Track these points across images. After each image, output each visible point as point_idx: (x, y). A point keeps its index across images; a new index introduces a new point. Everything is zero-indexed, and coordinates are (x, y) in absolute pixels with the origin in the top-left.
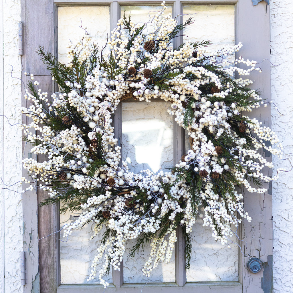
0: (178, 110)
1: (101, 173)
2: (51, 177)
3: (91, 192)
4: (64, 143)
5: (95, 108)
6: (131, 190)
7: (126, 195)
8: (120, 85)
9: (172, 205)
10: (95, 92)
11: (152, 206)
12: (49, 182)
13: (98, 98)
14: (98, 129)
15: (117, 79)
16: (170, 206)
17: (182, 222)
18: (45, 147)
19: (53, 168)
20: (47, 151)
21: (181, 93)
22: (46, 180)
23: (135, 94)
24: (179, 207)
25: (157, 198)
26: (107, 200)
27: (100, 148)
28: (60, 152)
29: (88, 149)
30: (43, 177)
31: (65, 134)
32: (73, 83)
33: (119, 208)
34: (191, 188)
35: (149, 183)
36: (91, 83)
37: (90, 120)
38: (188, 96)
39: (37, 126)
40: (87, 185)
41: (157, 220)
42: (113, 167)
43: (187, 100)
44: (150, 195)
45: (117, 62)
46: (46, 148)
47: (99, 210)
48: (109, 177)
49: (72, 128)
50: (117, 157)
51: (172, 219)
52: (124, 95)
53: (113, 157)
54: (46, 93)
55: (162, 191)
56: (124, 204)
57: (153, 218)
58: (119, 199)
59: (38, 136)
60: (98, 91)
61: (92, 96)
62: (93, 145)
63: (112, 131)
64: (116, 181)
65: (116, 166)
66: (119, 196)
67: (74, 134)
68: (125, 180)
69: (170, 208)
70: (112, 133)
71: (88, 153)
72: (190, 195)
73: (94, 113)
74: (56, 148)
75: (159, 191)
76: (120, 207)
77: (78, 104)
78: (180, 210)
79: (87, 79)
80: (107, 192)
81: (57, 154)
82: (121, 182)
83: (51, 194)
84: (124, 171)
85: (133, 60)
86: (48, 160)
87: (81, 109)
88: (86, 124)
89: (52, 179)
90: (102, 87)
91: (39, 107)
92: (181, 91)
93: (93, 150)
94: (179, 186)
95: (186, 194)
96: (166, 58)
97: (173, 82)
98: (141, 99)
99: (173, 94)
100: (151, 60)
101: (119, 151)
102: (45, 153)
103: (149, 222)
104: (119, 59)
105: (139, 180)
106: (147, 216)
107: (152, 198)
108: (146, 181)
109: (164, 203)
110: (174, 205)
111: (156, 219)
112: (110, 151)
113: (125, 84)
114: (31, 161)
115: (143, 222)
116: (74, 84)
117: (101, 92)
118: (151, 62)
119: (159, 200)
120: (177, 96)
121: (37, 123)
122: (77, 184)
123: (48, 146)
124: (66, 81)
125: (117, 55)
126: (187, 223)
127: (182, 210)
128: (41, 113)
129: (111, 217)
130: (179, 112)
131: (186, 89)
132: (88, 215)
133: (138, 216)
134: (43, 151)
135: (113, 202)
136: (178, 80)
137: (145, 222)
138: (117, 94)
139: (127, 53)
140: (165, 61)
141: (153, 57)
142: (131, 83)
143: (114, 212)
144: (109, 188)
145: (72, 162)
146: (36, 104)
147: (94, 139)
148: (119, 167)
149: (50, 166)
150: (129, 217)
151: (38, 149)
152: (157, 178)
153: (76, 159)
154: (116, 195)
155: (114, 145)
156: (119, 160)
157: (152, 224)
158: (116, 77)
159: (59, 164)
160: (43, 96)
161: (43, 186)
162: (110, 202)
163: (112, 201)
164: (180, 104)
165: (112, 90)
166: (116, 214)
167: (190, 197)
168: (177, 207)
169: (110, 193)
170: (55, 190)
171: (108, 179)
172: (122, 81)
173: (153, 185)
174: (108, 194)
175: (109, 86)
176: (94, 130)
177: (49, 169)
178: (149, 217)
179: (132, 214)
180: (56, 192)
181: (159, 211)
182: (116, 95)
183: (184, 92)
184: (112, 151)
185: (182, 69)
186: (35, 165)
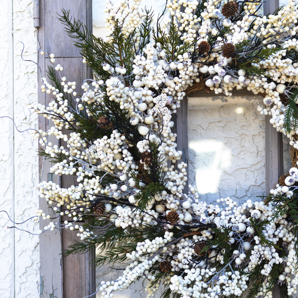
0: (275, 107)
1: (157, 203)
2: (81, 209)
3: (141, 232)
4: (101, 157)
5: (148, 105)
6: (203, 229)
7: (195, 237)
8: (186, 69)
9: (267, 253)
10: (147, 81)
11: (235, 255)
12: (78, 217)
13: (152, 89)
14: (152, 137)
15: (182, 60)
16: (263, 254)
17: (282, 278)
18: (72, 164)
19: (85, 197)
20: (74, 170)
21: (279, 81)
22: (74, 214)
23: (209, 83)
24: (276, 255)
25: (243, 241)
26: (166, 245)
27: (155, 165)
28: (95, 171)
29: (137, 167)
30: (70, 210)
31: (102, 144)
32: (114, 67)
33: (185, 258)
34: (295, 226)
35: (230, 219)
36: (141, 66)
37: (140, 122)
38: (289, 86)
39: (60, 132)
40: (135, 221)
41: (243, 276)
42: (175, 195)
43: (288, 91)
44: (233, 237)
45: (181, 36)
46: (74, 166)
47: (154, 260)
48: (170, 209)
49: (112, 136)
50: (182, 179)
51: (267, 275)
52: (192, 85)
53: (175, 178)
54: (74, 83)
55: (250, 230)
56: (193, 251)
57: (237, 273)
58: (185, 243)
59: (62, 147)
60: (152, 78)
61: (143, 87)
62: (145, 160)
63: (174, 139)
64: (181, 216)
65: (180, 193)
66: (185, 238)
67: (116, 144)
68: (193, 215)
69: (264, 257)
70: (173, 143)
71: (137, 172)
72: (293, 237)
73: (146, 112)
74: (88, 166)
75: (245, 231)
76: (186, 256)
77: (121, 97)
78: (279, 260)
79: (135, 61)
80: (167, 233)
81: (90, 175)
82: (188, 217)
83: (81, 235)
84: (192, 201)
85: (205, 31)
86: (76, 184)
87: (126, 105)
88: (134, 129)
89: (83, 212)
90: (158, 72)
91: (63, 104)
92: (279, 78)
93: (145, 168)
94: (277, 222)
95: (287, 236)
96: (255, 27)
97: (267, 65)
98: (217, 91)
99: (266, 83)
100: (233, 31)
101: (184, 170)
102: (71, 173)
103: (230, 278)
104: (184, 31)
105: (215, 214)
106: (228, 270)
107: (236, 241)
108: (226, 216)
109: (253, 250)
110: (270, 253)
111: (242, 273)
112: (171, 169)
113: (194, 68)
114: (51, 186)
115: (223, 279)
116: (116, 68)
117: (157, 79)
118: (232, 34)
119: (246, 245)
120: (272, 85)
121: (60, 128)
122: (120, 220)
123: (76, 162)
124: (104, 63)
125: (180, 24)
126: (289, 280)
127: (281, 260)
128: (67, 112)
129: (173, 270)
130: (275, 110)
131: (288, 74)
132: (137, 268)
133: (215, 269)
134: (69, 170)
135: (176, 247)
136: (275, 61)
137: (225, 280)
138: (181, 83)
139: (196, 21)
140: (254, 32)
141: (235, 26)
142: (202, 67)
143: (177, 263)
144: (170, 227)
145: (114, 186)
146: (59, 99)
147: (147, 151)
148: (185, 195)
149: (79, 194)
150: (200, 272)
151: (61, 167)
152: (242, 211)
153: (119, 182)
154: (181, 236)
155: (177, 161)
156: (185, 184)
157: (236, 281)
158: (180, 57)
159: (93, 189)
160: (69, 87)
161: (70, 224)
162: (171, 247)
163: (173, 246)
164: (276, 97)
165: (174, 77)
166: (180, 265)
167: (293, 240)
168: (274, 255)
169: (171, 234)
170: (88, 230)
171: (167, 212)
172: (189, 63)
173: (237, 222)
174: (168, 236)
175: (168, 72)
176: (147, 138)
177: (78, 198)
178: (230, 271)
179: (205, 266)
180: (89, 232)
181: (246, 263)
182: (180, 85)
183: (284, 80)
184: (174, 170)
185: (280, 44)
186: (56, 191)
